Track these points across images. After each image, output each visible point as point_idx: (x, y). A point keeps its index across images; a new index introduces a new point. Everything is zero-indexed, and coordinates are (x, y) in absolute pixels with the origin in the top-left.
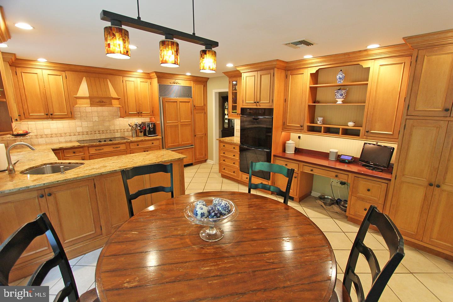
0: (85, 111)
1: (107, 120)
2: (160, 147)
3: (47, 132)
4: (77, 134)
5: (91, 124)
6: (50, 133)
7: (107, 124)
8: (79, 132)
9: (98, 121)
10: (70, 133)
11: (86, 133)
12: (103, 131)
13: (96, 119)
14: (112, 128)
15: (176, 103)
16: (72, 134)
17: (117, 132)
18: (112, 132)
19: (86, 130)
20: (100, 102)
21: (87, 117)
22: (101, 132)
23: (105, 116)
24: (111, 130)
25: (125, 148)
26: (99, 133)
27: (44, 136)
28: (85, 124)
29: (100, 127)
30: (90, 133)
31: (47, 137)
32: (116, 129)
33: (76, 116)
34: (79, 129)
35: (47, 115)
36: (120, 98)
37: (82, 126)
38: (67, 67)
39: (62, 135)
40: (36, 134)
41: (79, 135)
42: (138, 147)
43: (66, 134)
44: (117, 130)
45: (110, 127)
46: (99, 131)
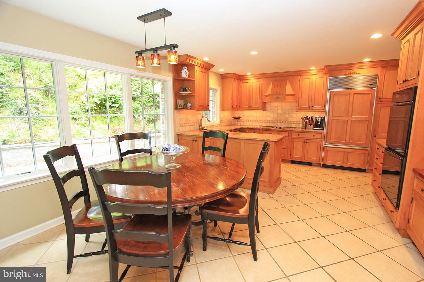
0: (273, 106)
1: (288, 112)
2: (321, 141)
3: (252, 118)
4: (266, 121)
5: (276, 115)
6: (252, 119)
7: (286, 116)
8: (268, 121)
9: (281, 113)
10: (263, 121)
11: (271, 122)
12: (283, 121)
13: (280, 112)
14: (290, 119)
15: (348, 96)
16: (264, 121)
17: (293, 123)
18: (290, 122)
19: (272, 119)
20: (277, 98)
21: (274, 110)
22: (281, 122)
23: (286, 110)
24: (289, 121)
25: (288, 136)
26: (280, 123)
27: (250, 121)
28: (272, 115)
29: (282, 118)
30: (274, 122)
31: (251, 122)
32: (293, 120)
33: (268, 109)
34: (268, 119)
35: (249, 107)
36: (295, 94)
37: (270, 117)
38: (262, 75)
39: (258, 121)
40: (246, 119)
41: (267, 122)
42: (299, 136)
43: (260, 121)
44: (294, 122)
45: (289, 119)
46: (280, 121)
